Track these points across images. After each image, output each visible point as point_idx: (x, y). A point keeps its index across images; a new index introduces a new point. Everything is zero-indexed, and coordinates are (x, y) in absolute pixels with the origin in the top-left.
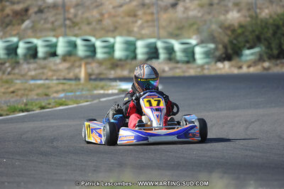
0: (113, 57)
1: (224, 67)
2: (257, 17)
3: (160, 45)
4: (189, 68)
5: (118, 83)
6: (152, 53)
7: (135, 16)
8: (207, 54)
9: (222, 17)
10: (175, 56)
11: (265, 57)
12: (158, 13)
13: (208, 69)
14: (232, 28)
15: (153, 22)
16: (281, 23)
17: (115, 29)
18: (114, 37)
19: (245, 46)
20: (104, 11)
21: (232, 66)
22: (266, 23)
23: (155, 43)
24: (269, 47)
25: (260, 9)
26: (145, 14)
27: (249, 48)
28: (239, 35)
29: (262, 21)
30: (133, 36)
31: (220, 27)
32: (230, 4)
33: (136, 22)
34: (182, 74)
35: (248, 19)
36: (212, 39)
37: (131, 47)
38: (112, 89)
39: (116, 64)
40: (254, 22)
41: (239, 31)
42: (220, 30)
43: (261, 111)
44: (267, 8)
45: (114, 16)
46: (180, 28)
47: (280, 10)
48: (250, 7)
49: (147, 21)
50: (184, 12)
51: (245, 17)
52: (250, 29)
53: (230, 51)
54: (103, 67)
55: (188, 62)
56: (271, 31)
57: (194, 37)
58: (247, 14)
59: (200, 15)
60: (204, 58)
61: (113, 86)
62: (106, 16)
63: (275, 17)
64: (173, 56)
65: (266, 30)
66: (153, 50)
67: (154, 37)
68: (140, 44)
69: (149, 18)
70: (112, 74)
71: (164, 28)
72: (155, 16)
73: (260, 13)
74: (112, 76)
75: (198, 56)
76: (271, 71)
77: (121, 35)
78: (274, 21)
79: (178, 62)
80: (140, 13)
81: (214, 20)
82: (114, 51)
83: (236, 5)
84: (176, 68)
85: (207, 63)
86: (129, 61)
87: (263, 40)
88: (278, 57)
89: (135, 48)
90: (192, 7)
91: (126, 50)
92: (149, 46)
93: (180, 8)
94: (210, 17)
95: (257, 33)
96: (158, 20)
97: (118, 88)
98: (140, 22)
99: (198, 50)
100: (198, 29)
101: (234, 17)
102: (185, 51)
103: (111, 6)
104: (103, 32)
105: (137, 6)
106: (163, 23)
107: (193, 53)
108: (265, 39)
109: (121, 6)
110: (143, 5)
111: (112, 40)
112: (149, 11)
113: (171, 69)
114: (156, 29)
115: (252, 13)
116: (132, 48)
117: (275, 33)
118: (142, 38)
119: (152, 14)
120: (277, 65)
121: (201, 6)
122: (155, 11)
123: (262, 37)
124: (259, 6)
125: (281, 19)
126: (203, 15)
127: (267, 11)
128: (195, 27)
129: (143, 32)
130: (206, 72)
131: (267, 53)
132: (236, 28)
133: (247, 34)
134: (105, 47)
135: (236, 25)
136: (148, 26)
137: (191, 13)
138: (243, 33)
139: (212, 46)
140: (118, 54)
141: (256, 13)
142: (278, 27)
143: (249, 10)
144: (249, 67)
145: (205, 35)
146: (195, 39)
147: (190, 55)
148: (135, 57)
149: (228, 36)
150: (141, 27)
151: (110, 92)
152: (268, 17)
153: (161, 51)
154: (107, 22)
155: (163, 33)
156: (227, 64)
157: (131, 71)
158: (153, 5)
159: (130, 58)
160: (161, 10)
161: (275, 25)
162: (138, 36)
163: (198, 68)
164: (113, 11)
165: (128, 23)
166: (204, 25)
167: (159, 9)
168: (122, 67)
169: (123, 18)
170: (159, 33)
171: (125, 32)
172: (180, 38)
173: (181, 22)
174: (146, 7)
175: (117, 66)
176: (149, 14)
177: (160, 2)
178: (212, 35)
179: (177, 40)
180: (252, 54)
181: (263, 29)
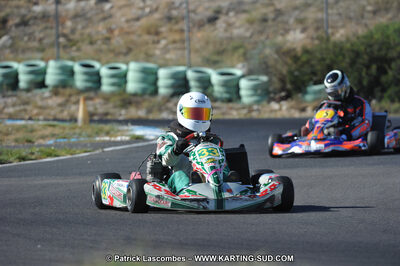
0: (124, 90)
1: (280, 109)
2: (328, 39)
3: (191, 75)
4: (231, 108)
5: (131, 127)
6: (179, 86)
7: (157, 33)
9: (279, 39)
10: (213, 91)
12: (189, 31)
13: (258, 110)
14: (293, 54)
15: (183, 43)
16: (362, 48)
17: (129, 50)
18: (127, 63)
19: (311, 79)
20: (113, 26)
21: (292, 107)
22: (341, 49)
23: (184, 73)
25: (332, 27)
26: (171, 30)
27: (316, 83)
28: (302, 65)
29: (335, 45)
30: (155, 62)
31: (277, 52)
32: (292, 21)
33: (158, 42)
34: (221, 117)
35: (316, 42)
36: (265, 68)
37: (150, 78)
38: (122, 135)
39: (128, 101)
40: (324, 46)
41: (304, 58)
42: (276, 56)
44: (343, 26)
45: (128, 33)
46: (221, 53)
47: (361, 31)
48: (319, 25)
49: (174, 42)
50: (226, 30)
51: (312, 38)
52: (318, 55)
53: (289, 86)
54: (111, 105)
55: (229, 100)
56: (348, 60)
57: (240, 65)
58: (315, 36)
59: (248, 34)
60: (252, 95)
61: (124, 131)
62: (116, 33)
63: (354, 39)
64: (209, 91)
65: (341, 58)
66: (181, 82)
67: (184, 65)
68: (162, 73)
69: (177, 37)
70: (123, 114)
71: (197, 51)
72: (186, 35)
73: (333, 34)
74: (121, 118)
75: (243, 92)
77: (136, 60)
78: (352, 45)
79: (215, 100)
80: (163, 29)
81: (268, 42)
82: (126, 82)
83: (300, 21)
85: (257, 102)
86: (147, 97)
89: (157, 79)
90: (237, 24)
91: (143, 80)
92: (174, 76)
93: (221, 24)
94: (263, 38)
95: (328, 61)
96: (189, 39)
97: (131, 133)
98: (163, 42)
99: (244, 84)
100: (245, 54)
101: (296, 38)
102: (225, 84)
103: (123, 19)
104: (111, 55)
105: (161, 19)
106: (197, 45)
107: (238, 88)
109: (138, 19)
110: (170, 19)
111: (123, 67)
112: (177, 27)
114: (186, 52)
115: (320, 32)
116: (152, 78)
117: (353, 63)
118: (165, 65)
119: (182, 31)
121: (251, 22)
122: (185, 28)
124: (330, 23)
125: (363, 44)
126: (251, 37)
127: (342, 31)
128: (241, 51)
129: (168, 56)
130: (255, 115)
132: (299, 54)
133: (313, 62)
134: (113, 76)
135: (299, 50)
136: (175, 49)
137: (236, 32)
138: (308, 62)
139: (264, 78)
140: (132, 86)
141: (326, 33)
142: (357, 54)
143: (317, 29)
145: (255, 62)
146: (243, 67)
147: (234, 90)
148: (155, 92)
149: (286, 63)
150: (166, 50)
151: (119, 139)
152: (344, 39)
153: (192, 83)
154: (118, 41)
155: (196, 58)
156: (285, 105)
157: (149, 111)
158: (183, 18)
159: (149, 92)
160: (194, 26)
161: (353, 51)
162: (161, 62)
163: (244, 108)
164: (125, 26)
165: (147, 43)
166: (254, 48)
167: (191, 25)
168: (138, 105)
169: (140, 36)
170: (189, 58)
171: (142, 56)
172: (220, 67)
173: (221, 44)
174: (173, 21)
175: (130, 103)
176: (176, 31)
177: (192, 15)
178: (265, 63)
179: (215, 69)
180: (320, 92)
181: (336, 56)
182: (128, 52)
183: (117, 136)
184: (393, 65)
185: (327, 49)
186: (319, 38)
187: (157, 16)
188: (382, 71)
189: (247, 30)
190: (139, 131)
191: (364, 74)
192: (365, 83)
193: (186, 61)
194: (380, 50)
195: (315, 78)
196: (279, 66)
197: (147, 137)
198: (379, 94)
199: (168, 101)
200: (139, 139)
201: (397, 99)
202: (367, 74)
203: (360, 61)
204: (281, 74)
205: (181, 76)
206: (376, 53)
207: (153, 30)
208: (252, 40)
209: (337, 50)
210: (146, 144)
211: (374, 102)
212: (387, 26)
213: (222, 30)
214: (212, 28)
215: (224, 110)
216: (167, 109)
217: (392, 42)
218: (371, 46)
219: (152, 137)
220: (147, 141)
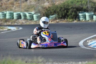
0: (6, 18)
2: (54, 5)
3: (21, 14)
4: (32, 22)
5: (7, 27)
7: (13, 4)
9: (43, 5)
10: (27, 18)
11: (57, 18)
12: (21, 3)
13: (38, 22)
14: (46, 8)
16: (62, 6)
19: (50, 14)
20: (2, 3)
22: (58, 7)
24: (58, 15)
26: (16, 3)
27: (52, 15)
28: (48, 11)
29: (56, 6)
30: (13, 11)
31: (42, 8)
32: (45, 0)
33: (13, 6)
34: (29, 24)
35: (51, 5)
36: (39, 12)
38: (5, 29)
39: (6, 21)
40: (53, 6)
41: (49, 9)
42: (42, 9)
44: (58, 1)
45: (6, 4)
46: (28, 8)
47: (62, 2)
49: (17, 6)
50: (30, 3)
51: (50, 4)
52: (52, 9)
54: (2, 22)
55: (31, 20)
56: (59, 9)
57: (33, 11)
58: (51, 3)
59: (35, 4)
60: (36, 19)
61: (6, 28)
62: (3, 4)
63: (60, 4)
64: (26, 18)
65: (57, 9)
66: (19, 16)
68: (15, 14)
69: (18, 5)
70: (6, 24)
71: (23, 8)
73: (55, 3)
74: (5, 25)
75: (34, 18)
76: (59, 23)
77: (8, 11)
79: (28, 20)
80: (15, 3)
81: (40, 6)
82: (6, 16)
83: (47, 0)
84: (27, 22)
85: (38, 20)
86: (11, 20)
87: (56, 12)
88: (61, 18)
89: (13, 15)
90: (33, 1)
91: (10, 16)
92: (18, 14)
93: (28, 2)
94: (39, 4)
95: (54, 10)
96: (21, 5)
97: (7, 28)
98: (15, 6)
99: (34, 16)
100: (34, 9)
101: (47, 4)
102: (30, 16)
103: (5, 1)
104: (2, 10)
105: (14, 1)
107: (33, 17)
108: (57, 12)
109: (8, 1)
111: (5, 12)
113: (25, 22)
114: (20, 8)
115: (52, 3)
116: (12, 15)
119: (19, 3)
120: (61, 21)
121: (36, 1)
122: (20, 3)
123: (56, 11)
124: (55, 1)
125: (62, 5)
126: (36, 4)
127: (58, 2)
128: (33, 8)
129: (16, 10)
131: (58, 17)
132: (47, 8)
133: (51, 10)
134: (3, 15)
135: (47, 7)
136: (18, 8)
137: (32, 3)
138: (50, 10)
139: (39, 14)
140: (8, 17)
141: (54, 3)
142: (61, 8)
143: (52, 2)
144: (52, 21)
145: (37, 10)
146: (33, 12)
147: (32, 17)
148: (13, 18)
149: (44, 11)
150: (15, 8)
151: (5, 30)
152: (58, 4)
153: (22, 16)
154: (4, 6)
155: (23, 10)
157: (12, 23)
158: (19, 1)
159: (12, 18)
160: (22, 2)
161: (60, 7)
162: (14, 11)
163: (34, 22)
164: (5, 2)
165: (11, 7)
166: (37, 7)
167: (21, 2)
168: (9, 21)
169: (9, 5)
170: (21, 10)
171: (10, 10)
172: (29, 12)
173: (29, 6)
174: (17, 1)
175: (7, 21)
176: (18, 3)
178: (39, 11)
179: (27, 12)
180: (53, 17)
181: (56, 8)
182: (6, 9)
183: (4, 29)
184: (70, 10)
185: (54, 7)
186: (52, 4)
188: (67, 12)
189: (35, 3)
190: (9, 28)
191: (63, 13)
192: (63, 15)
193: (20, 10)
194: (67, 7)
196: (43, 11)
197: (11, 29)
198: (67, 17)
199: (16, 20)
200: (10, 30)
201: (71, 18)
202: (64, 13)
203: (62, 9)
204: (43, 13)
205: (19, 14)
206: (66, 8)
207: (12, 3)
208: (36, 5)
209: (57, 7)
211: (66, 19)
212: (68, 1)
213: (29, 3)
214: (26, 2)
215: (30, 22)
216: (16, 22)
217: (69, 5)
218: (64, 6)
219: (13, 29)
220: (12, 30)
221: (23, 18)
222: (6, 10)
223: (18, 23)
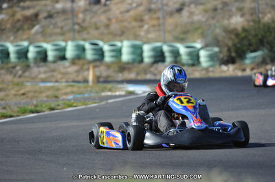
0: (120, 60)
1: (228, 70)
2: (259, 22)
3: (166, 48)
4: (194, 71)
5: (125, 85)
6: (158, 56)
7: (142, 20)
8: (212, 57)
9: (226, 22)
10: (181, 59)
11: (268, 61)
12: (164, 18)
13: (213, 71)
14: (235, 32)
15: (159, 27)
17: (123, 33)
18: (122, 41)
19: (248, 49)
20: (111, 16)
21: (236, 68)
22: (269, 28)
23: (161, 47)
24: (271, 50)
25: (263, 13)
26: (151, 18)
27: (252, 52)
28: (243, 39)
29: (264, 25)
30: (140, 40)
31: (224, 31)
32: (234, 9)
33: (141, 27)
35: (252, 24)
36: (216, 42)
37: (137, 51)
38: (119, 91)
39: (123, 68)
40: (257, 26)
41: (243, 35)
42: (224, 34)
43: (262, 112)
44: (270, 12)
45: (122, 21)
46: (186, 32)
48: (253, 12)
49: (154, 26)
50: (189, 17)
51: (248, 21)
52: (253, 33)
53: (233, 54)
54: (111, 70)
55: (193, 65)
56: (273, 35)
57: (199, 41)
58: (250, 18)
59: (204, 19)
60: (209, 61)
61: (120, 88)
62: (114, 21)
64: (179, 59)
65: (268, 34)
66: (159, 54)
67: (160, 41)
68: (146, 48)
69: (155, 22)
70: (120, 77)
71: (169, 32)
72: (161, 21)
73: (263, 18)
74: (119, 79)
75: (202, 59)
77: (128, 39)
79: (183, 65)
80: (146, 17)
81: (218, 25)
82: (121, 54)
83: (240, 9)
85: (212, 66)
86: (136, 64)
87: (265, 44)
89: (142, 52)
90: (197, 12)
91: (133, 53)
92: (154, 49)
93: (185, 13)
95: (260, 36)
96: (164, 24)
97: (125, 89)
98: (146, 27)
99: (203, 54)
100: (202, 33)
101: (237, 21)
102: (190, 54)
103: (118, 12)
104: (110, 36)
105: (144, 11)
106: (169, 28)
107: (198, 57)
108: (268, 43)
109: (128, 11)
110: (150, 10)
111: (119, 44)
112: (155, 16)
114: (162, 33)
115: (254, 17)
116: (139, 51)
118: (148, 42)
119: (158, 18)
121: (206, 11)
122: (161, 16)
123: (265, 40)
124: (261, 10)
126: (206, 21)
127: (269, 16)
128: (200, 31)
129: (151, 36)
130: (211, 75)
131: (270, 56)
132: (240, 32)
133: (250, 37)
134: (113, 51)
135: (239, 28)
136: (155, 31)
137: (196, 18)
138: (246, 37)
139: (216, 49)
140: (126, 57)
141: (258, 17)
143: (252, 14)
144: (252, 69)
145: (210, 38)
146: (200, 43)
147: (195, 58)
148: (142, 61)
149: (231, 39)
150: (148, 32)
151: (118, 93)
152: (270, 21)
153: (167, 54)
154: (115, 27)
155: (169, 37)
156: (231, 67)
157: (138, 74)
158: (159, 10)
159: (137, 61)
160: (167, 14)
162: (145, 40)
163: (202, 70)
164: (120, 16)
165: (134, 27)
166: (209, 29)
167: (165, 14)
168: (129, 70)
169: (130, 23)
170: (164, 37)
171: (131, 36)
172: (186, 42)
173: (186, 27)
174: (153, 12)
175: (125, 69)
176: (155, 18)
177: (165, 8)
178: (216, 39)
179: (182, 43)
180: (255, 57)
181: (266, 32)
182: (122, 34)
183: (116, 92)
185: (259, 28)
186: (254, 21)
187: (141, 9)
189: (204, 16)
190: (131, 88)
193: (162, 38)
195: (252, 48)
196: (226, 41)
197: (136, 92)
199: (151, 67)
200: (131, 93)
204: (227, 45)
205: (159, 49)
207: (138, 18)
208: (207, 23)
209: (266, 28)
210: (136, 96)
213: (186, 17)
214: (179, 16)
215: (189, 72)
216: (151, 72)
219: (140, 92)
220: (137, 94)
221: (169, 59)
222: (122, 38)
223: (155, 75)
